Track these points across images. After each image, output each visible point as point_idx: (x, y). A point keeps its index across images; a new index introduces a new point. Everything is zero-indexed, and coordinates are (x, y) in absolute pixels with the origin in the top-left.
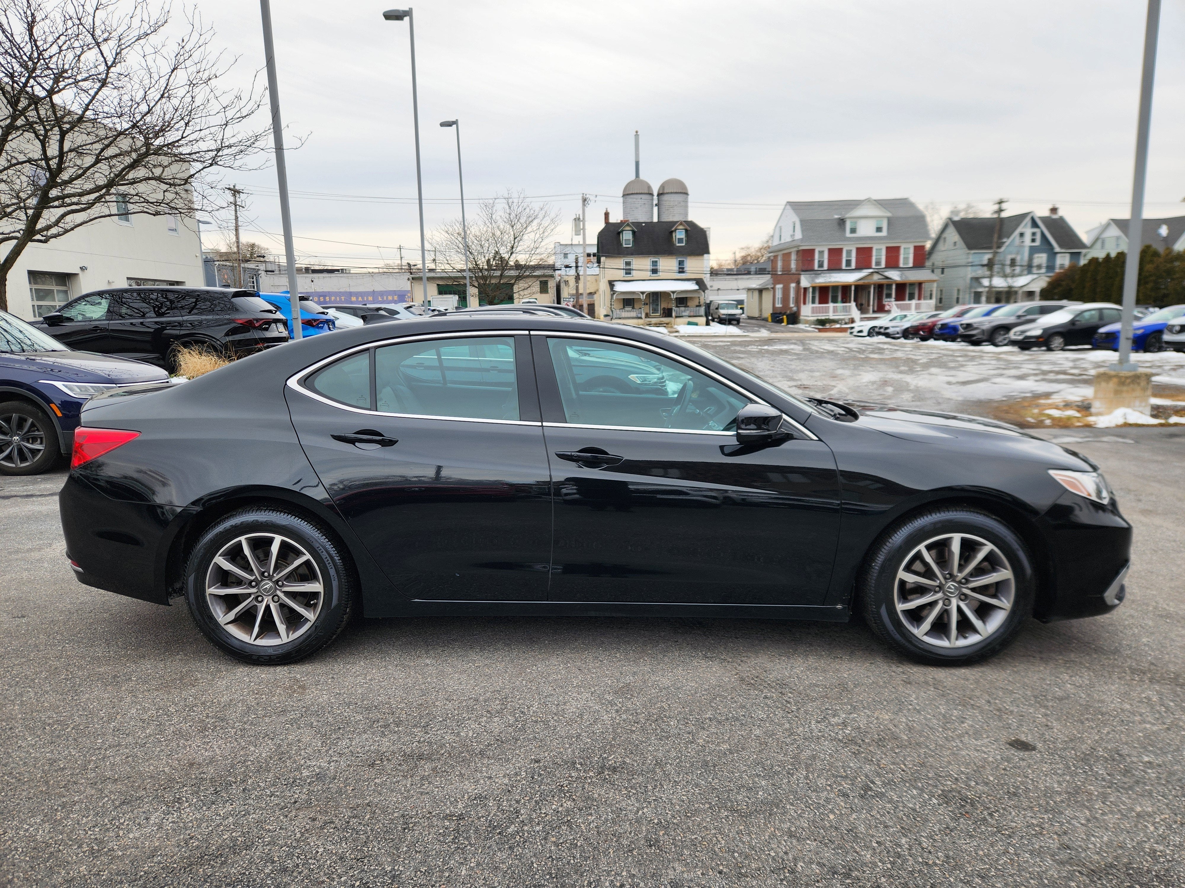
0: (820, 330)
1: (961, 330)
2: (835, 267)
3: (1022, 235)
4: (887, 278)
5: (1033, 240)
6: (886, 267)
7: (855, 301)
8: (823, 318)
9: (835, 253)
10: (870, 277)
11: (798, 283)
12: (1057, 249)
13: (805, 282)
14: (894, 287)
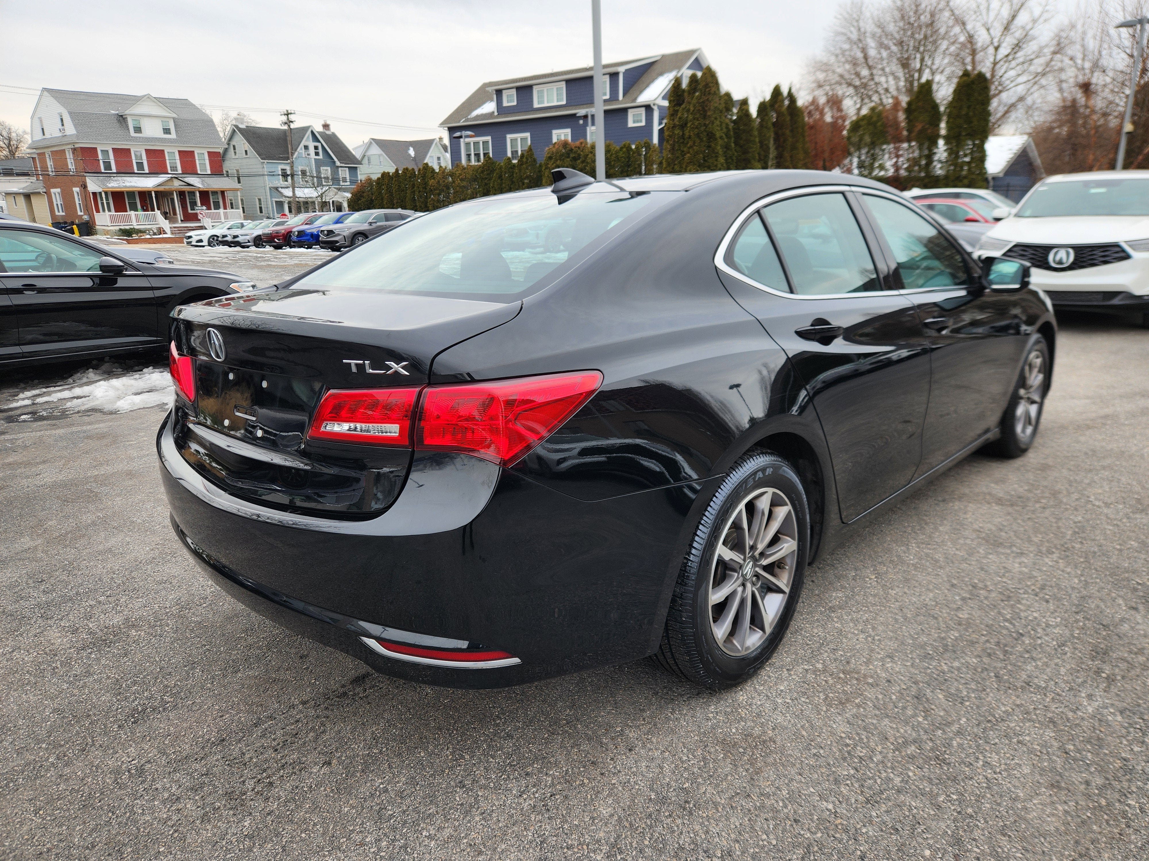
0: (129, 242)
1: (322, 238)
2: (125, 170)
3: (306, 147)
4: (189, 185)
5: (317, 154)
6: (183, 174)
7: (158, 209)
8: (127, 227)
9: (122, 154)
10: (170, 183)
11: (84, 186)
12: (338, 163)
13: (93, 185)
14: (198, 194)
